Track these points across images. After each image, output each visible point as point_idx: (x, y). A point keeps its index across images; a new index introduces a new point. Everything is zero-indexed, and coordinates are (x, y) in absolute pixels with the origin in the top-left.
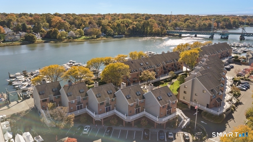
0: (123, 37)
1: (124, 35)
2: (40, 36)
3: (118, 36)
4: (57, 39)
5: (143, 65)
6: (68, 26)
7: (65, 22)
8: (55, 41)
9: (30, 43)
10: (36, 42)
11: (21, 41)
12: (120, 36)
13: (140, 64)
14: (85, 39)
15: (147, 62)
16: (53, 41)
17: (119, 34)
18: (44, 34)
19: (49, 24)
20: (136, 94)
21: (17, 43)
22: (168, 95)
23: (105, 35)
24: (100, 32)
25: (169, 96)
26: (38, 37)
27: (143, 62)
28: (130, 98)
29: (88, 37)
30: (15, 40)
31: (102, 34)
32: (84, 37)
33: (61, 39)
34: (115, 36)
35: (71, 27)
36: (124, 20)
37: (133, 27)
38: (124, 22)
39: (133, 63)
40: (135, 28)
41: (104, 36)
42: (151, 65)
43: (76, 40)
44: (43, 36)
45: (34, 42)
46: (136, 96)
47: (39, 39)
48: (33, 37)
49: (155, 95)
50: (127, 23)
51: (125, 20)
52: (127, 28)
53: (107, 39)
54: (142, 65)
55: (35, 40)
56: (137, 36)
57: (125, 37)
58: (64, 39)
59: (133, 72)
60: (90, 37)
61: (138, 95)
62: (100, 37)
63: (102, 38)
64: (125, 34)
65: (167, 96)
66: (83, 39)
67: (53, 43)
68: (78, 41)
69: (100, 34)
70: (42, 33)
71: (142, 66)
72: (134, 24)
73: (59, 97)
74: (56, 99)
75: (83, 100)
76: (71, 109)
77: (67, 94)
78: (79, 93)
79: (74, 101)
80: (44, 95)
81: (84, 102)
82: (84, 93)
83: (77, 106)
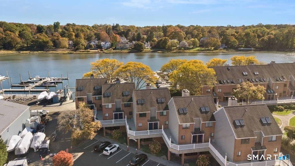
0: (251, 50)
1: (254, 47)
2: (150, 46)
3: (244, 49)
4: (166, 49)
5: (246, 75)
6: (183, 35)
7: (181, 32)
8: (164, 51)
9: (137, 52)
10: (144, 51)
11: (130, 49)
12: (248, 49)
13: (243, 74)
14: (198, 50)
15: (256, 71)
16: (161, 51)
17: (246, 47)
18: (155, 43)
19: (164, 33)
20: (200, 110)
21: (126, 51)
22: (261, 121)
23: (227, 47)
24: (220, 43)
25: (263, 125)
26: (147, 47)
27: (250, 70)
28: (185, 114)
29: (203, 49)
30: (125, 48)
31: (221, 46)
32: (198, 48)
33: (170, 50)
34: (239, 49)
35: (186, 37)
36: (257, 29)
37: (269, 38)
38: (257, 31)
39: (228, 70)
40: (272, 38)
41: (225, 48)
42: (263, 76)
43: (188, 51)
44: (153, 45)
45: (142, 51)
46: (199, 112)
47: (148, 48)
48: (142, 45)
49: (231, 117)
50: (262, 33)
51: (259, 29)
52: (259, 39)
53: (227, 51)
54: (244, 74)
55: (143, 49)
56: (274, 51)
57: (255, 51)
58: (174, 50)
59: (224, 83)
60: (206, 49)
61: (202, 112)
62: (218, 49)
63: (220, 50)
64: (256, 47)
65: (259, 123)
66: (196, 51)
67: (161, 53)
68: (189, 52)
69: (219, 45)
70: (153, 43)
71: (246, 77)
72: (272, 34)
73: (100, 99)
74: (96, 100)
75: (125, 107)
76: (106, 116)
77: (104, 94)
78: (121, 95)
79: (110, 106)
80: (82, 92)
81: (125, 109)
82: (129, 97)
83: (114, 113)
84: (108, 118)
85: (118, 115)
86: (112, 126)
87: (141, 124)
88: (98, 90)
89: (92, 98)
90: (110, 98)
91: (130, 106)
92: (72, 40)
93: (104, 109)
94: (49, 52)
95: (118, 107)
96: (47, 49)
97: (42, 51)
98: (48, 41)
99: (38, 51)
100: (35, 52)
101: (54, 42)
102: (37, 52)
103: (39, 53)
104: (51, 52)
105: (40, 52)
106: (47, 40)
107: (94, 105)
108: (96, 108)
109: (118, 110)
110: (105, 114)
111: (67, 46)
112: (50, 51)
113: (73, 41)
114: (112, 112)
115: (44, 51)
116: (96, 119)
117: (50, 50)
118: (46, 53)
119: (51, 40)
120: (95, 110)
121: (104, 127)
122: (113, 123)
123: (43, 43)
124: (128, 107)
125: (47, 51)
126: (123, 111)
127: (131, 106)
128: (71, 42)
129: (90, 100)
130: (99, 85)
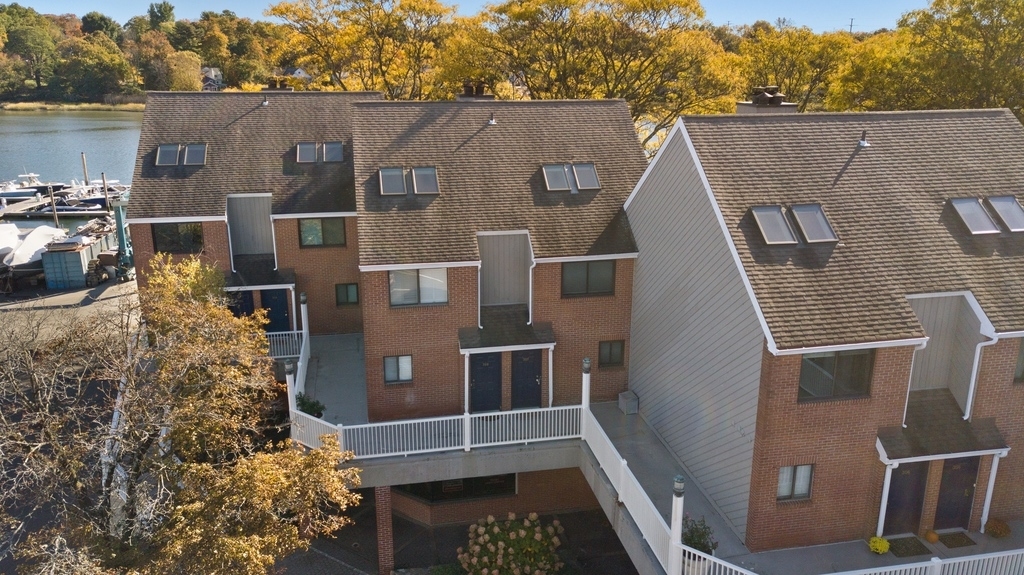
73: (340, 238)
74: (302, 246)
75: (565, 295)
76: (391, 375)
77: (373, 183)
78: (526, 190)
79: (434, 282)
80: (190, 184)
81: (566, 316)
82: (593, 214)
83: (466, 352)
84: (410, 398)
85: (507, 365)
86: (456, 472)
87: (803, 473)
88: (316, 169)
89: (269, 232)
90: (431, 212)
91: (610, 292)
92: (218, 67)
93: (374, 312)
94: (124, 107)
95: (506, 295)
96: (118, 97)
97: (96, 102)
98: (121, 65)
99: (78, 101)
100: (66, 106)
101: (144, 66)
102: (73, 107)
103: (84, 110)
104: (131, 106)
105: (85, 105)
106: (117, 61)
107: (290, 287)
108: (303, 308)
109: (506, 321)
110: (390, 362)
111: (199, 85)
112: (127, 103)
113: (222, 70)
114: (454, 339)
115: (102, 102)
116: (306, 405)
117: (129, 98)
118: (109, 110)
119: (134, 62)
120: (300, 327)
121: (383, 481)
122: (467, 446)
123: (102, 71)
124: (587, 294)
125: (113, 104)
126: (544, 332)
127: (618, 288)
128: (214, 73)
129: (260, 250)
130: (330, 137)
